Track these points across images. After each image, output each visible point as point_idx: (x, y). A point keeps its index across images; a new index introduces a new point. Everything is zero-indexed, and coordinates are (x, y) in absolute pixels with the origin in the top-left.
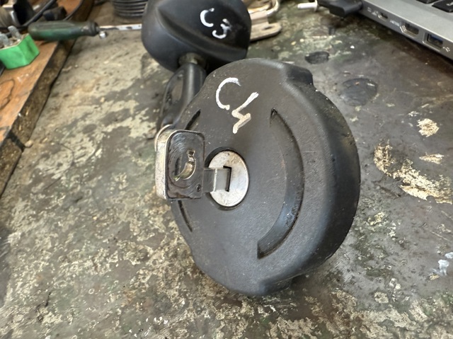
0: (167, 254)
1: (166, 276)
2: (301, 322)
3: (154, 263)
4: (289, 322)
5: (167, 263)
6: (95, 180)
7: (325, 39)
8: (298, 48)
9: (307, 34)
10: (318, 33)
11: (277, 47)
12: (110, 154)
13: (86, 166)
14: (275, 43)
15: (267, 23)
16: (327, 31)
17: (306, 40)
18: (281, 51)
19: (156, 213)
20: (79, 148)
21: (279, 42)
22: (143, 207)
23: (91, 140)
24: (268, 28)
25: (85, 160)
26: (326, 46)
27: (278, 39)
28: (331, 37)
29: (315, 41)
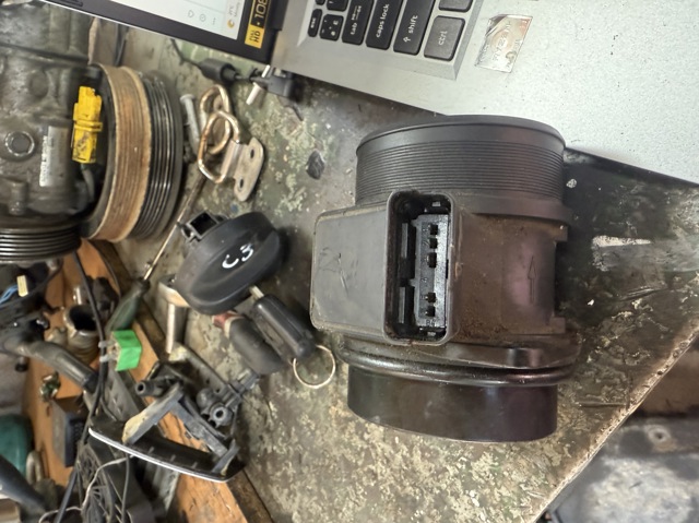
0: (382, 462)
1: (395, 479)
2: (484, 457)
3: (382, 475)
4: (478, 462)
5: (388, 470)
6: (293, 434)
7: (301, 130)
8: (293, 162)
9: (284, 133)
10: (292, 125)
11: (278, 173)
12: (280, 402)
13: (277, 425)
14: (273, 169)
15: (245, 146)
16: (294, 116)
17: (290, 144)
18: (285, 177)
19: (351, 434)
20: (256, 413)
21: (274, 164)
22: (339, 435)
23: (256, 397)
24: (252, 154)
25: (270, 421)
26: (310, 141)
27: (270, 160)
28: (304, 123)
29: (296, 139)
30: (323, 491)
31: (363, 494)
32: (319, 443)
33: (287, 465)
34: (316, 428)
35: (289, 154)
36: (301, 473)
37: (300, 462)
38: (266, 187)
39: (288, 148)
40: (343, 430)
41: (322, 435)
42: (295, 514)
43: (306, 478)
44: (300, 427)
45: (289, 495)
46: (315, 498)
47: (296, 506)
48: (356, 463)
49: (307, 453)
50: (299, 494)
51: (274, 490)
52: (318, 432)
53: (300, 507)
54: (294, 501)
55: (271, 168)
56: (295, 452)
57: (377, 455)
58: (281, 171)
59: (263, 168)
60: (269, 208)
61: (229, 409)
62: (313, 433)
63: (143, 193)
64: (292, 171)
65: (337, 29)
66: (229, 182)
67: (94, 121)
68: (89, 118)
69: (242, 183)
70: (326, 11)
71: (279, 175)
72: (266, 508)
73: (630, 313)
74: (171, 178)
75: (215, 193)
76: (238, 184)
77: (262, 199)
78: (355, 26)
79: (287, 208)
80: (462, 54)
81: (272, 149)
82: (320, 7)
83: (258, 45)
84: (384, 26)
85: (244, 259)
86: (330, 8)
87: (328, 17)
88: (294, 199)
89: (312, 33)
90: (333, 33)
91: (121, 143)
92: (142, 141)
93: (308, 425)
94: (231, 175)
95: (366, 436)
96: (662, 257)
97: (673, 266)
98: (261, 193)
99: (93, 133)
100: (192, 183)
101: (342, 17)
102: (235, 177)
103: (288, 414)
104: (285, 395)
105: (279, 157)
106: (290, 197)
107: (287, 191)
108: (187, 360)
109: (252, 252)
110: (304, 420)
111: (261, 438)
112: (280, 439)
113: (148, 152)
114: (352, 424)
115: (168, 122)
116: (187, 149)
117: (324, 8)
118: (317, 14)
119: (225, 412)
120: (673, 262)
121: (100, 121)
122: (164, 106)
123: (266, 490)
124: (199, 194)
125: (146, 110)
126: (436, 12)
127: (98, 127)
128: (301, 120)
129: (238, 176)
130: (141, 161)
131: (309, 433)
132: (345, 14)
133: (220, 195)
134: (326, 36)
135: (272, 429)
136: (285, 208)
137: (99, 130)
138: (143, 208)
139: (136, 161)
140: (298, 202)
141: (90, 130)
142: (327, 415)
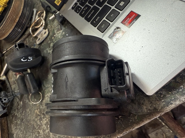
0: (42, 130)
1: (44, 136)
3: (41, 134)
5: (43, 133)
6: (23, 112)
7: (60, 32)
8: (54, 40)
9: (55, 31)
10: (58, 30)
11: (49, 41)
12: (24, 102)
13: (20, 108)
14: (49, 39)
15: (44, 30)
16: (60, 28)
17: (56, 35)
18: (51, 43)
19: (38, 119)
20: (17, 103)
21: (49, 38)
22: (35, 118)
23: (18, 98)
24: (45, 33)
25: (19, 106)
26: (61, 36)
27: (49, 37)
28: (61, 31)
29: (58, 34)
30: (25, 131)
31: (34, 137)
32: (29, 118)
33: (18, 120)
34: (30, 114)
35: (54, 37)
36: (21, 124)
37: (22, 121)
38: (45, 43)
39: (55, 36)
40: (36, 117)
41: (31, 116)
42: (15, 134)
43: (22, 126)
44: (26, 112)
45: (16, 129)
46: (22, 132)
47: (16, 132)
48: (36, 128)
49: (25, 119)
50: (18, 130)
51: (12, 126)
52: (30, 115)
53: (17, 133)
54: (16, 131)
55: (48, 39)
56: (22, 118)
57: (42, 128)
58: (50, 41)
59: (46, 38)
60: (43, 49)
61: (9, 99)
62: (29, 115)
63: (12, 30)
64: (53, 42)
65: (79, 10)
66: (36, 37)
67: (5, 3)
68: (4, 2)
69: (39, 39)
70: (78, 4)
71: (49, 42)
72: (8, 130)
73: (117, 119)
74: (22, 29)
75: (31, 39)
76: (38, 39)
77: (42, 46)
78: (84, 12)
79: (48, 51)
80: (106, 33)
81: (51, 34)
82: (77, 2)
83: (58, 5)
84: (91, 16)
85: (28, 60)
86: (80, 4)
87: (78, 6)
88: (50, 50)
89: (73, 8)
90: (78, 11)
91: (11, 13)
92: (17, 15)
93: (28, 112)
94: (37, 36)
95: (41, 122)
96: (130, 107)
97: (132, 111)
98: (43, 44)
99: (3, 7)
100: (27, 33)
101: (82, 8)
102: (38, 37)
103: (25, 107)
104: (26, 101)
105: (52, 37)
106: (50, 49)
107: (50, 47)
108: (5, 80)
109: (32, 59)
110: (28, 110)
111: (15, 110)
112: (20, 113)
113: (18, 19)
114: (39, 117)
115: (27, 13)
116: (29, 23)
117: (78, 3)
118: (76, 4)
119: (7, 100)
120: (132, 110)
121: (7, 4)
122: (28, 9)
123: (10, 125)
124: (27, 37)
125: (22, 8)
126: (104, 19)
127: (6, 6)
128: (61, 30)
129: (39, 37)
130: (15, 21)
131: (27, 114)
132: (83, 8)
133: (33, 40)
134: (76, 11)
135: (19, 109)
136: (47, 51)
137: (6, 7)
138: (10, 34)
139: (13, 20)
140: (51, 51)
141: (3, 5)
142: (34, 112)
